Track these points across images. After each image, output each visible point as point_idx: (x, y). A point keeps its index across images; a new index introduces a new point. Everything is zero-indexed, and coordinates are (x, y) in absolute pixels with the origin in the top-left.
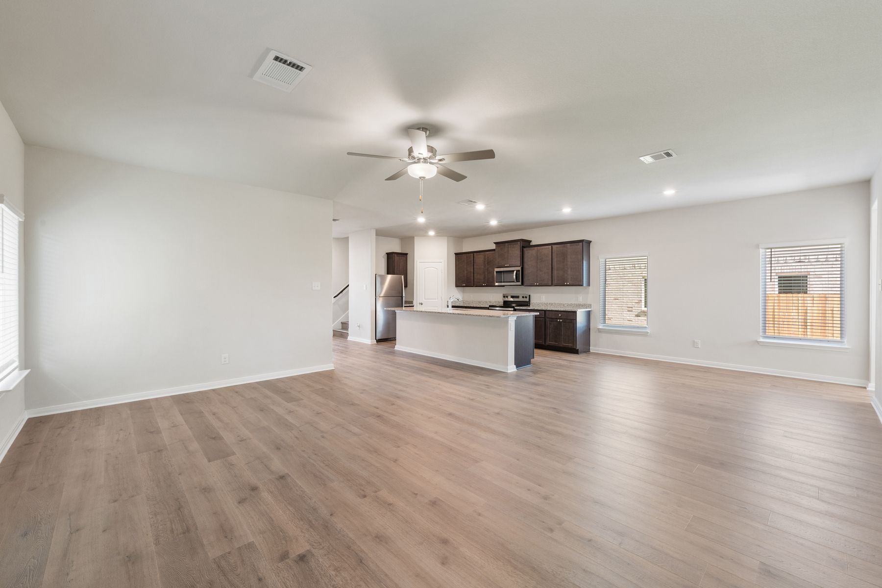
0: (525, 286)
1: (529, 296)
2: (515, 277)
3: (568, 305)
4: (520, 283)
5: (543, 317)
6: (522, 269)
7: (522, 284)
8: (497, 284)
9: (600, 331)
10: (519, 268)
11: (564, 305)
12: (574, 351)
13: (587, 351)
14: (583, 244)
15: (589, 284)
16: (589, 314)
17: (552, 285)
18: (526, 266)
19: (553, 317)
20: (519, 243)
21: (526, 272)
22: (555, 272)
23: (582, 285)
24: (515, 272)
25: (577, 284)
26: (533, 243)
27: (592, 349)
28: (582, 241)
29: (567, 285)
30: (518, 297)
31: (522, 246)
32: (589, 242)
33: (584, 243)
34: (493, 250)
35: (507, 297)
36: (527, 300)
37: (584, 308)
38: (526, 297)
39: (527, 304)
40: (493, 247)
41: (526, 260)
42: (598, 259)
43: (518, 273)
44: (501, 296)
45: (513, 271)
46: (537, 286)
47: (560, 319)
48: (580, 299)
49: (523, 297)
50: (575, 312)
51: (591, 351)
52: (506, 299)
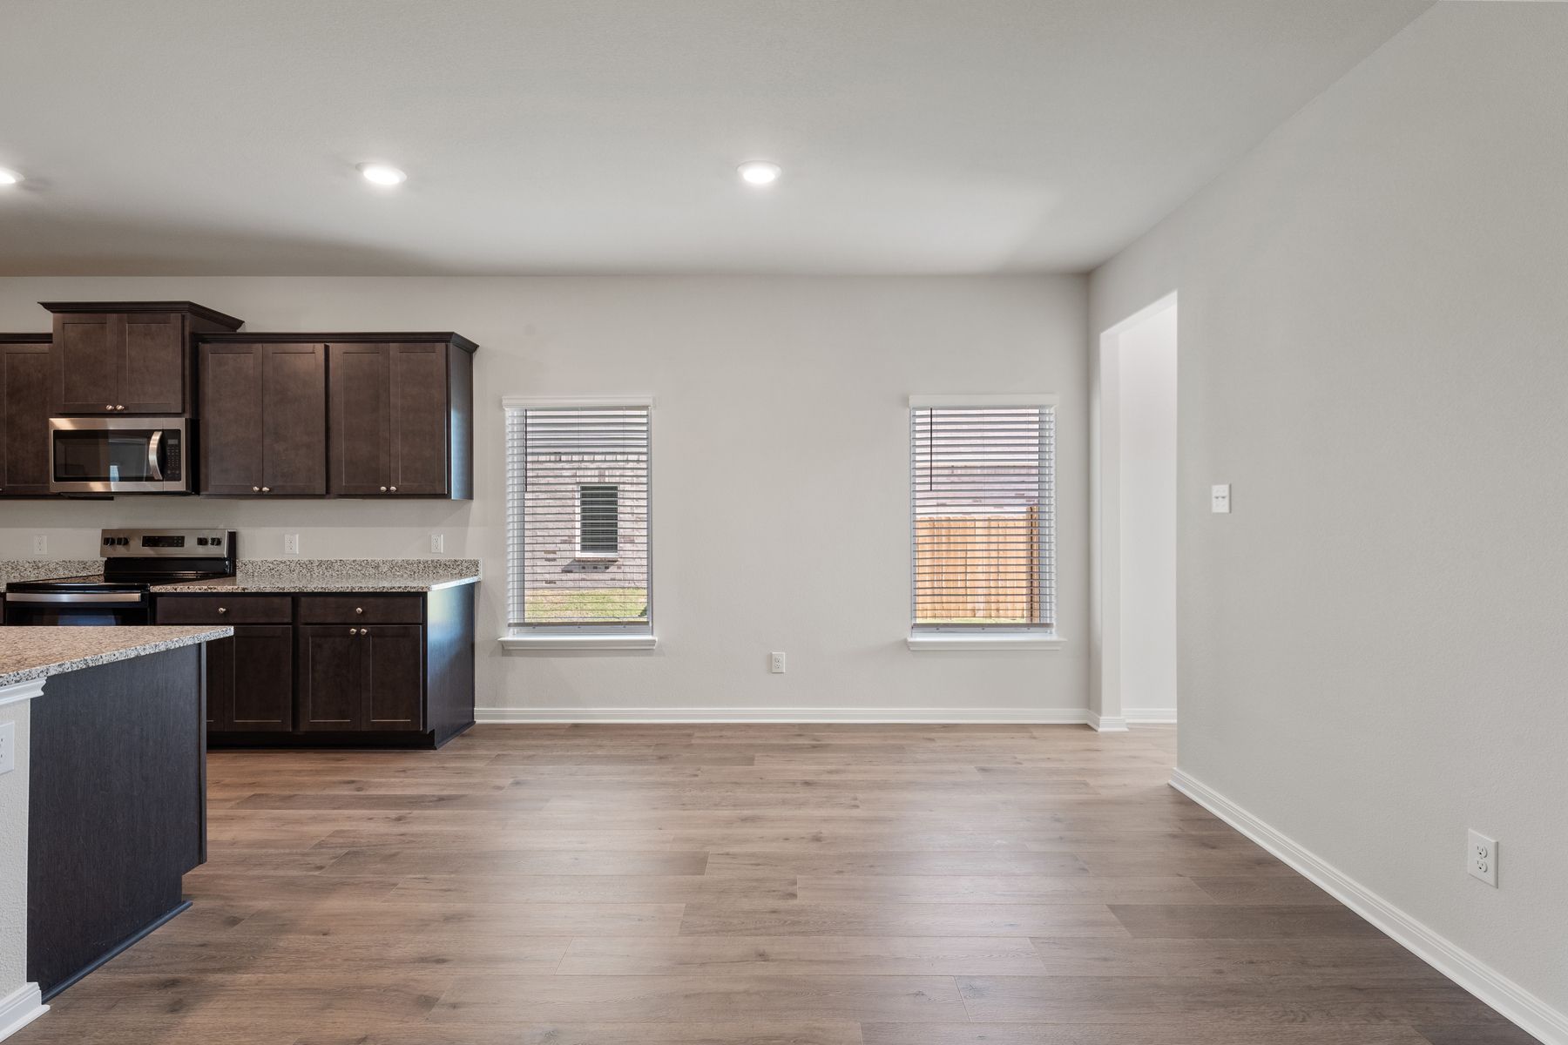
0: (210, 496)
1: (233, 537)
2: (153, 458)
3: (394, 566)
4: (180, 486)
5: (288, 620)
6: (194, 427)
7: (195, 487)
8: (55, 487)
9: (506, 649)
10: (178, 424)
11: (377, 567)
12: (418, 740)
13: (463, 725)
14: (447, 347)
15: (469, 494)
16: (469, 596)
17: (327, 493)
18: (210, 415)
19: (330, 620)
20: (175, 318)
21: (213, 441)
22: (340, 447)
23: (446, 496)
24: (156, 438)
25: (428, 490)
26: (249, 328)
27: (484, 714)
28: (445, 338)
29: (389, 495)
30: (178, 541)
31: (193, 334)
32: (469, 349)
33: (451, 346)
34: (45, 338)
35: (125, 542)
36: (223, 551)
37: (453, 577)
38: (217, 542)
39: (225, 567)
40: (45, 323)
41: (209, 389)
42: (501, 407)
43: (171, 442)
44: (96, 537)
45: (148, 434)
46: (261, 495)
47: (359, 625)
48: (440, 545)
49: (202, 542)
50: (421, 596)
51: (478, 721)
52: (120, 552)
